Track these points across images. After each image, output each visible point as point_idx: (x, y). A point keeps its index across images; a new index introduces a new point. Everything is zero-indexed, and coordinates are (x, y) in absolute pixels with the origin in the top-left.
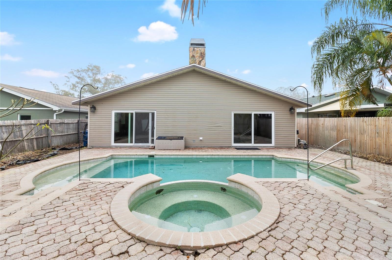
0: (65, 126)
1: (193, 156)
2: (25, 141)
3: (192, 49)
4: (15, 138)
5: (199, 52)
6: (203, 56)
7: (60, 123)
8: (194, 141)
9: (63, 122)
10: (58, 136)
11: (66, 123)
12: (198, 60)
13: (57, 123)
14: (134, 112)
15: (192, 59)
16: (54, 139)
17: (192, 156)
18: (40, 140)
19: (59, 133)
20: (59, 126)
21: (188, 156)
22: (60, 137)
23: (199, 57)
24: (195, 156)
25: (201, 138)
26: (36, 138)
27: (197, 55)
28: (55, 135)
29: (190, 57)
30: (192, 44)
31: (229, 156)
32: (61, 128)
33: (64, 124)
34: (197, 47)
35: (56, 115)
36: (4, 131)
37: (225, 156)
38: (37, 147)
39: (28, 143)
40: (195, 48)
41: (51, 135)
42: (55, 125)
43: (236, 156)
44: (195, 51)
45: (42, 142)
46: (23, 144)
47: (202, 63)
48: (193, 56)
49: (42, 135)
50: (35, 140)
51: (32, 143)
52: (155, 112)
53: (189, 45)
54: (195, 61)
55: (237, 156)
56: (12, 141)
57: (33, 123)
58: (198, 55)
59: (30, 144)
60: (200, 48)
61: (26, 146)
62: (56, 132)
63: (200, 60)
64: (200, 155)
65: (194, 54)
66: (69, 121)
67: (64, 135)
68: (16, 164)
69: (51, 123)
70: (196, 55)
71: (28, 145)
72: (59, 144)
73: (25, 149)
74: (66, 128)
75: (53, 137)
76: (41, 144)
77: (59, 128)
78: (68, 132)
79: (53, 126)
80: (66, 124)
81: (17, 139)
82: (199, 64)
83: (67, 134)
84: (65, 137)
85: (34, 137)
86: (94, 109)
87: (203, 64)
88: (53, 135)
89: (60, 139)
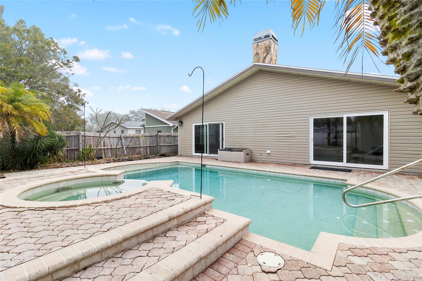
0: (172, 138)
1: (239, 169)
2: (141, 148)
3: (255, 45)
4: (135, 146)
5: (263, 46)
6: (268, 50)
7: (167, 136)
8: (261, 155)
9: (171, 135)
10: (166, 146)
11: (172, 135)
12: (262, 56)
13: (165, 135)
14: (207, 124)
15: (256, 58)
16: (163, 148)
17: (237, 169)
18: (152, 148)
19: (167, 144)
20: (167, 138)
21: (234, 169)
22: (168, 146)
23: (264, 52)
24: (241, 170)
25: (268, 152)
26: (149, 147)
27: (261, 51)
28: (164, 145)
29: (254, 55)
30: (255, 40)
31: (278, 174)
32: (168, 139)
33: (171, 137)
34: (261, 41)
35: (173, 130)
36: (129, 140)
37: (274, 173)
38: (150, 153)
39: (144, 149)
40: (259, 43)
41: (160, 145)
42: (163, 137)
43: (288, 175)
44: (258, 47)
45: (154, 150)
46: (140, 150)
47: (268, 59)
48: (257, 54)
49: (153, 144)
50: (148, 148)
51: (146, 150)
52: (224, 122)
53: (252, 42)
54: (259, 59)
55: (290, 175)
56: (133, 147)
57: (147, 135)
58: (263, 50)
59: (145, 151)
60: (264, 42)
61: (142, 152)
62: (164, 143)
63: (264, 56)
64: (245, 169)
65: (258, 51)
66: (176, 134)
67: (171, 145)
68: (117, 161)
69: (159, 136)
70: (259, 52)
71: (144, 151)
72: (167, 152)
73: (141, 153)
74: (173, 140)
75: (162, 147)
76: (152, 151)
77: (167, 140)
78: (175, 143)
79: (162, 138)
80: (173, 137)
81: (136, 146)
82: (264, 62)
83: (174, 144)
84: (173, 147)
85: (148, 145)
86: (181, 122)
87: (268, 61)
88: (162, 145)
89: (168, 148)
